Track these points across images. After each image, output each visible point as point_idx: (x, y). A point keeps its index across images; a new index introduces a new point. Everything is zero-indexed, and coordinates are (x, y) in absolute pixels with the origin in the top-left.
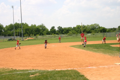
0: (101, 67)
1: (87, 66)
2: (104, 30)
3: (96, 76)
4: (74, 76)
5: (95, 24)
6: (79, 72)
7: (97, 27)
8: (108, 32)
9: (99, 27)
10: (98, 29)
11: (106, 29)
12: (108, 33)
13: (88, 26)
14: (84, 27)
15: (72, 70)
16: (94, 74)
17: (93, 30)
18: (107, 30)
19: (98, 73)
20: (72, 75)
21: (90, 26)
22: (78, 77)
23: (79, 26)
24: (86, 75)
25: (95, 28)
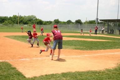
0: (34, 59)
1: (20, 58)
2: (40, 23)
3: (29, 69)
4: (5, 68)
5: (32, 16)
6: (11, 64)
7: (34, 19)
8: (44, 24)
9: (36, 19)
10: (35, 21)
11: (43, 21)
12: (44, 26)
13: (25, 16)
14: (21, 17)
15: (3, 62)
16: (26, 66)
17: (30, 21)
18: (44, 23)
19: (31, 65)
20: (3, 68)
21: (28, 17)
22: (9, 70)
23: (16, 16)
24: (17, 68)
25: (32, 20)
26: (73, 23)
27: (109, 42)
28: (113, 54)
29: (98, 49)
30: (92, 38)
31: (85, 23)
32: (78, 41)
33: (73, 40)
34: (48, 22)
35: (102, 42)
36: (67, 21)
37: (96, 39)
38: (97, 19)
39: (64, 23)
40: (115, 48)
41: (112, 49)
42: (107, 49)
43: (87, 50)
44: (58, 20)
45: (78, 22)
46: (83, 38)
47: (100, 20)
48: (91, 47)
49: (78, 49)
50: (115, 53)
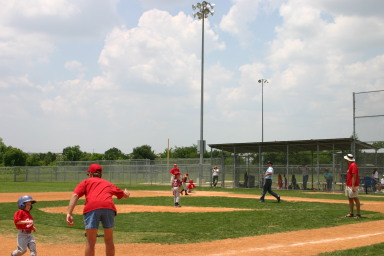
2: (17, 159)
8: (31, 165)
9: (3, 149)
11: (26, 155)
12: (31, 169)
18: (28, 160)
26: (126, 157)
27: (243, 214)
28: (262, 249)
29: (216, 238)
30: (190, 205)
31: (163, 156)
32: (148, 214)
33: (133, 213)
34: (42, 156)
35: (224, 213)
36: (107, 152)
37: (205, 205)
38: (203, 143)
39: (98, 157)
40: (265, 232)
41: (257, 234)
42: (243, 236)
43: (182, 241)
44: (76, 149)
45: (143, 154)
46: (164, 204)
47: (212, 146)
48: (193, 233)
49: (152, 240)
50: (269, 248)
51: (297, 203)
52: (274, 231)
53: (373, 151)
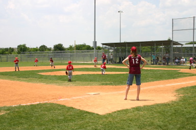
34: (7, 49)
39: (36, 50)
44: (24, 46)
47: (103, 44)
49: (106, 84)
51: (150, 70)
52: (153, 81)
53: (180, 46)
